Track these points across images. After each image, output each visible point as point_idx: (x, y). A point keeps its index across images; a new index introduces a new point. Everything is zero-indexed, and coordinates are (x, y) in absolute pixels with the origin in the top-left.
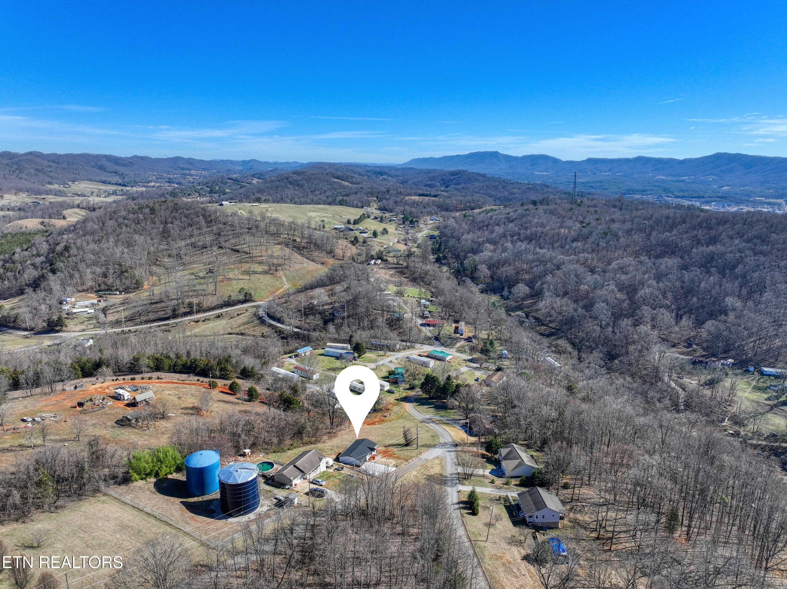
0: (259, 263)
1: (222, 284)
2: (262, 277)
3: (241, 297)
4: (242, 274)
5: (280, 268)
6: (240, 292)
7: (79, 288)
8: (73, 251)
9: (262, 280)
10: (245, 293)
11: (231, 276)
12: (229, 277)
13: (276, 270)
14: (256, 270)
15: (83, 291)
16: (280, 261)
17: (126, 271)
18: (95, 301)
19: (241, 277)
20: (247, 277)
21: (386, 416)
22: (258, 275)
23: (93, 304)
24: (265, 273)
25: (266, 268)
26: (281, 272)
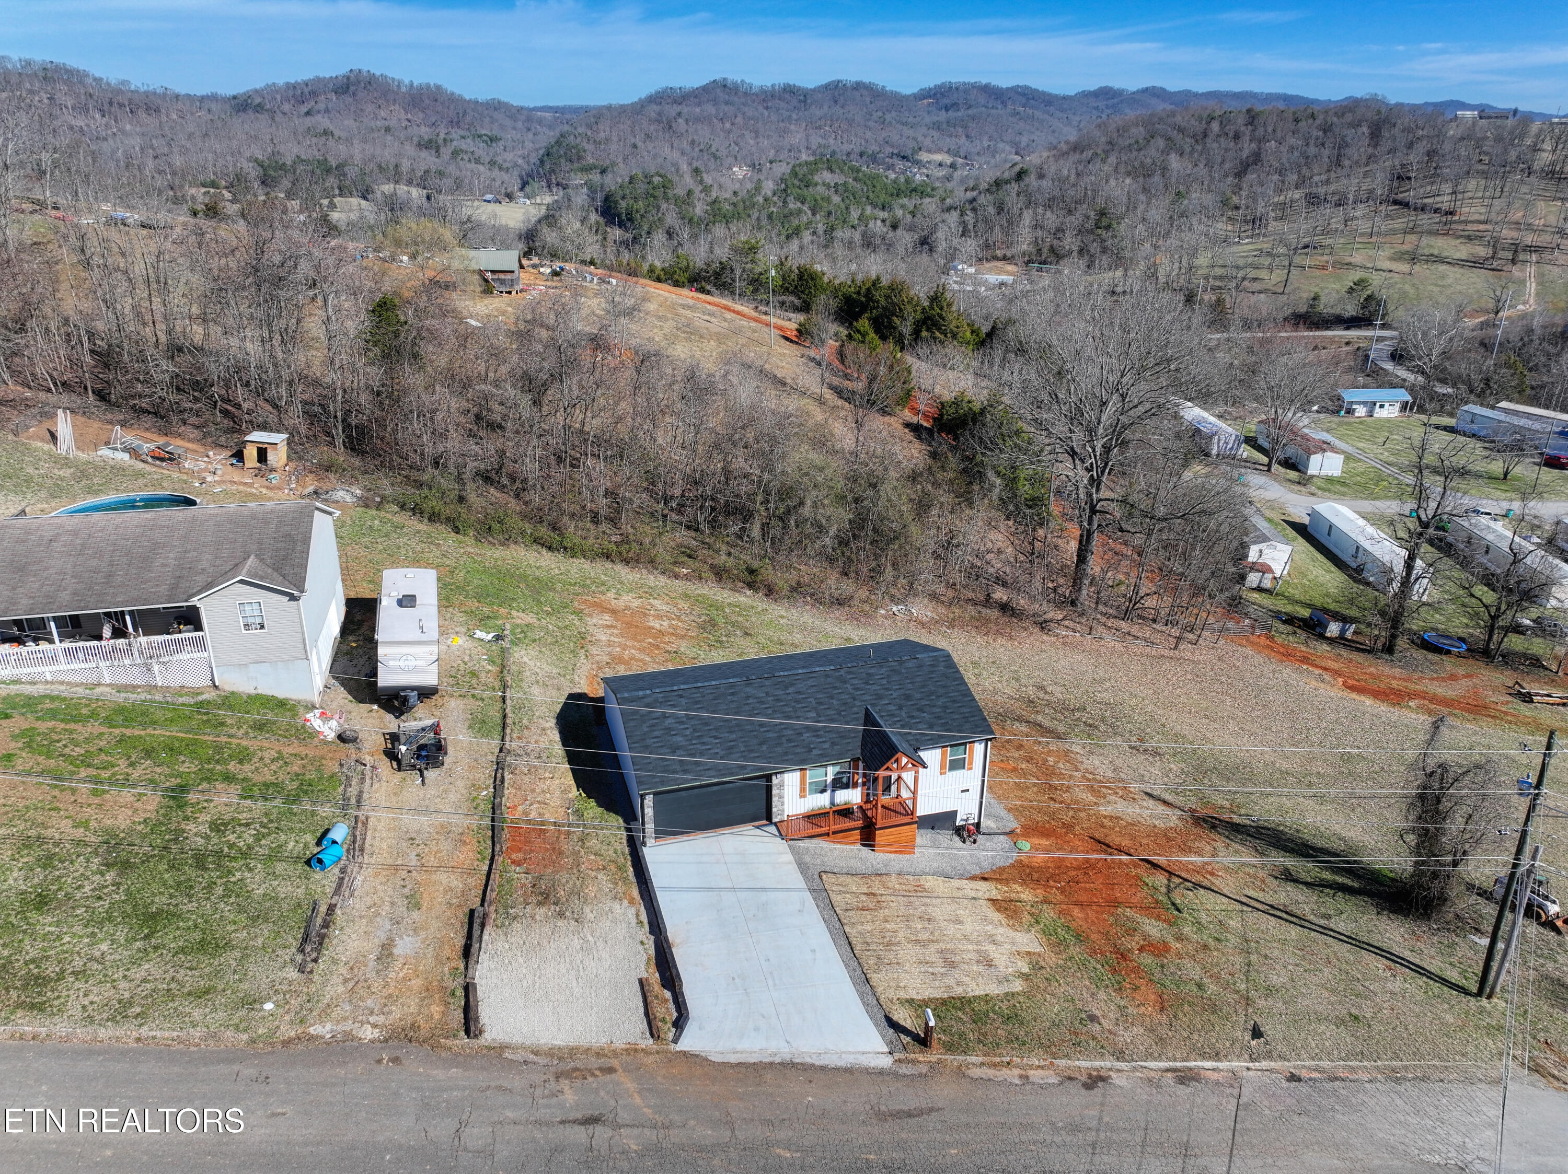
0: (1469, 238)
1: (1318, 273)
2: (1453, 273)
3: (1351, 310)
4: (1392, 259)
5: (1534, 257)
6: (1351, 291)
7: (999, 253)
8: (1031, 180)
9: (1449, 281)
10: (1369, 298)
11: (1357, 258)
12: (1348, 260)
13: (1514, 261)
14: (1445, 254)
15: (1004, 258)
16: (1545, 239)
17: (1108, 227)
18: (1009, 279)
19: (1387, 265)
20: (1404, 267)
21: (1528, 698)
22: (1443, 268)
23: (1002, 284)
24: (1475, 263)
25: (1482, 251)
26: (1531, 270)
